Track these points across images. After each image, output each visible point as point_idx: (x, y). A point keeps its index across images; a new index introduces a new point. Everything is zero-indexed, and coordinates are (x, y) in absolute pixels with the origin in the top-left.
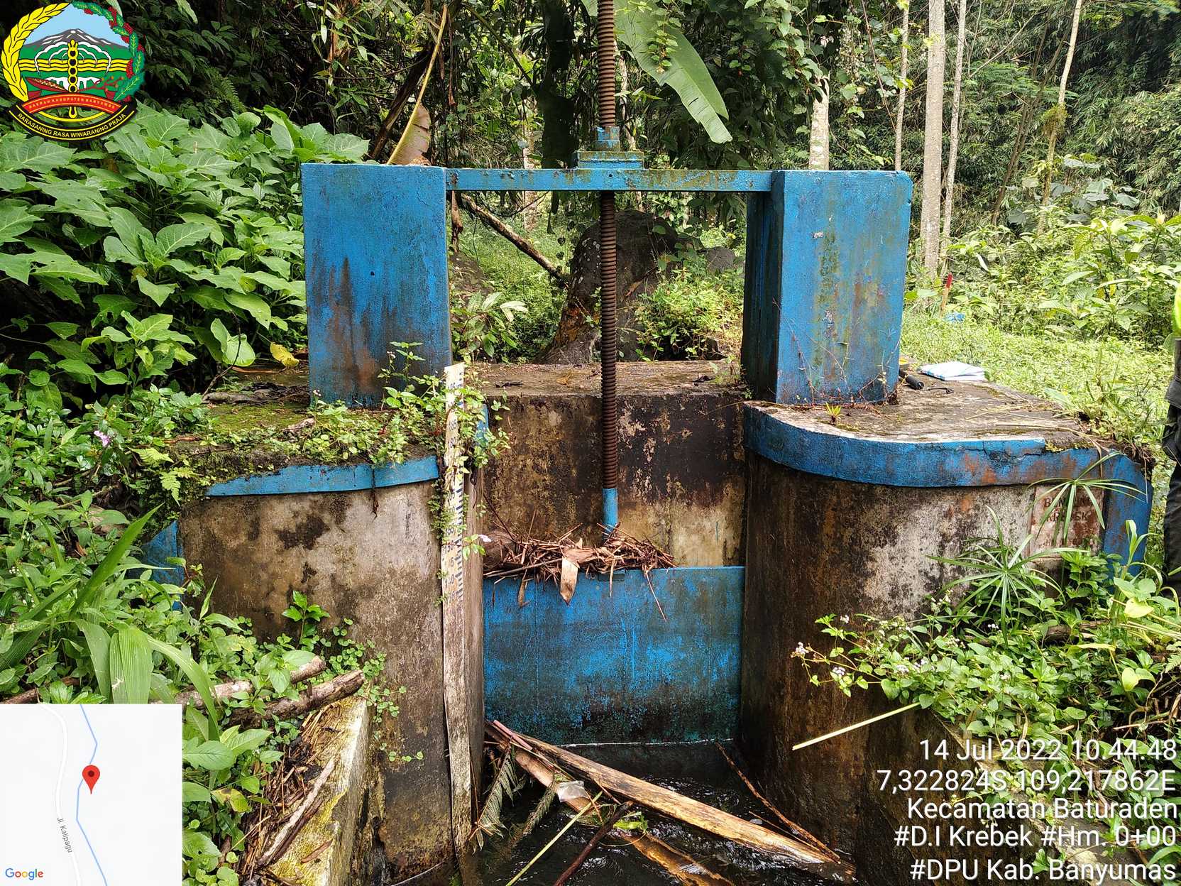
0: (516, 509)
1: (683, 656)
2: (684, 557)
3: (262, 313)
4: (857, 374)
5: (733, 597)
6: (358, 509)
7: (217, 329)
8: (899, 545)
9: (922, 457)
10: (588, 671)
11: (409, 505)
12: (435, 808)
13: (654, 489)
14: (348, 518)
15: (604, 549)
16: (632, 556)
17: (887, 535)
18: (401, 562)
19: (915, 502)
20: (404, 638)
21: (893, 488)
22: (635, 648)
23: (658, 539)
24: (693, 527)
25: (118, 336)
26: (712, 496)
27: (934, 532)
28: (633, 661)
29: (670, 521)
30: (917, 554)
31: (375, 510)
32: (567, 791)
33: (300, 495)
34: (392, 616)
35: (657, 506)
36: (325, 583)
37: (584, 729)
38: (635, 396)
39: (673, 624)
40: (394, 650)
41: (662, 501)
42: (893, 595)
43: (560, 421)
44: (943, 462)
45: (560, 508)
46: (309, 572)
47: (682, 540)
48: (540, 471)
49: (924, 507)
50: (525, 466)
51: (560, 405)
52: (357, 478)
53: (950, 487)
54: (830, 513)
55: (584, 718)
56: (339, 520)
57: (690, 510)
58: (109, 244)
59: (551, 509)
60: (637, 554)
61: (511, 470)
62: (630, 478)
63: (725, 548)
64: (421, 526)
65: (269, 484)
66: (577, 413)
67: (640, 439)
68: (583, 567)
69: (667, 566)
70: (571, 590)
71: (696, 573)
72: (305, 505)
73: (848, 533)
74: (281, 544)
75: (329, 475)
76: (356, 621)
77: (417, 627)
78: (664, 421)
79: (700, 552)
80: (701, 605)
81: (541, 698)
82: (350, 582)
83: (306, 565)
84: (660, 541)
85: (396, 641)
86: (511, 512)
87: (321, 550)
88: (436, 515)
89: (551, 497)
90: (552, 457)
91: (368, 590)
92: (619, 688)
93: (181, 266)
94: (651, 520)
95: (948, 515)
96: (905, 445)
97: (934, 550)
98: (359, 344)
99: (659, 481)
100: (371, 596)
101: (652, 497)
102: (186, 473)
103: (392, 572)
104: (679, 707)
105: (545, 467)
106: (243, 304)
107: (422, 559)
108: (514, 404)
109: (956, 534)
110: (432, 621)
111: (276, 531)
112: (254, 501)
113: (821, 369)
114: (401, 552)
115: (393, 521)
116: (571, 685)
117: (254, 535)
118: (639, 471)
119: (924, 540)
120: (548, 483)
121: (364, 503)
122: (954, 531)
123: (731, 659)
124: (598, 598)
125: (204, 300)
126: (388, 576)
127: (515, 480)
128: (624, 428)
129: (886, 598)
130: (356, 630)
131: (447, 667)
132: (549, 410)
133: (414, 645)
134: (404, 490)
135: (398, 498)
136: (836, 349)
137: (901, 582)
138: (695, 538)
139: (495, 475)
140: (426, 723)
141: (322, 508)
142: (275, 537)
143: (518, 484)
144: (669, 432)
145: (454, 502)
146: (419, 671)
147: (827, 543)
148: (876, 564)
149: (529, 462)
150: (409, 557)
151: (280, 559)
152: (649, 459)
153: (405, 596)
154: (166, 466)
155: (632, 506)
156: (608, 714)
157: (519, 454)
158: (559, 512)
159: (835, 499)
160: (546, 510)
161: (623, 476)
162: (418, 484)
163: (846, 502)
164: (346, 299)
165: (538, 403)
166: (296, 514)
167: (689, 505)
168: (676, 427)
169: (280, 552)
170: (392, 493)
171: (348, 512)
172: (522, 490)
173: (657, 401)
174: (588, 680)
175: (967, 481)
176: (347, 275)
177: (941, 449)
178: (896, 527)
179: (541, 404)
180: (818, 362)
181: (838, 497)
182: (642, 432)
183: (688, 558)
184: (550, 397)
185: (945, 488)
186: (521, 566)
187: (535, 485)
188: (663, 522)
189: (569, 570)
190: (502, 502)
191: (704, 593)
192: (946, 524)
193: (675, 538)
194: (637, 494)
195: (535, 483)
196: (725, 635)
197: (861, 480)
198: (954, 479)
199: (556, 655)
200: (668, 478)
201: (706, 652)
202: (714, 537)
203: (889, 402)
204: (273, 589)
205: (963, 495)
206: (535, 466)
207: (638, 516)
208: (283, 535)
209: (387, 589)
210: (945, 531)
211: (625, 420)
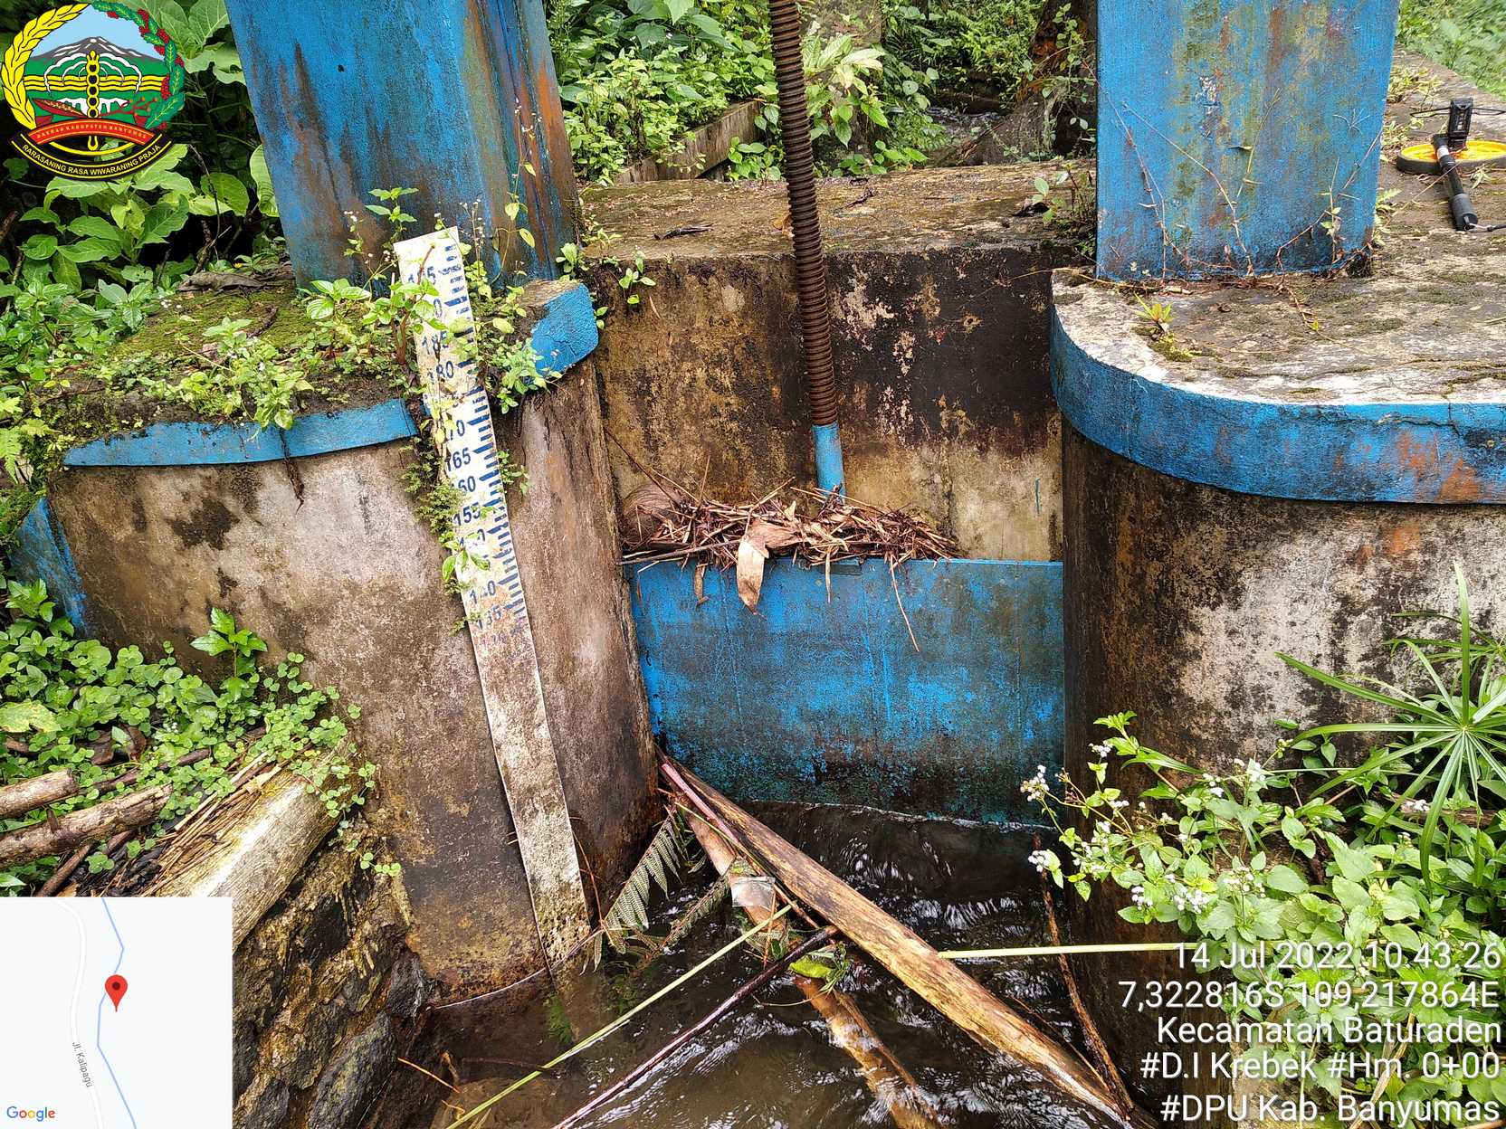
0: (690, 449)
1: (970, 697)
2: (978, 538)
4: (1279, 212)
5: (1054, 613)
6: (274, 489)
8: (1246, 610)
9: (1294, 434)
10: (815, 705)
11: (362, 482)
12: (497, 911)
13: (917, 422)
14: (262, 505)
15: (816, 528)
16: (866, 539)
17: (1222, 585)
18: (368, 572)
19: (1280, 527)
20: (396, 681)
21: (1233, 494)
22: (889, 679)
23: (922, 509)
24: (992, 488)
26: (1026, 436)
27: (1323, 592)
28: (887, 696)
29: (949, 476)
30: (1283, 631)
31: (300, 491)
32: (748, 890)
33: (184, 469)
34: (367, 651)
35: (925, 451)
36: (252, 601)
37: (818, 783)
38: (869, 256)
39: (950, 648)
40: (382, 699)
41: (934, 443)
42: (1235, 701)
43: (742, 302)
44: (1343, 450)
45: (760, 452)
46: (227, 583)
47: (972, 511)
48: (720, 389)
49: (1301, 539)
50: (694, 379)
51: (739, 274)
52: (252, 443)
53: (1360, 503)
54: (1125, 525)
55: (817, 769)
56: (250, 506)
57: (984, 459)
59: (746, 451)
60: (876, 536)
61: (673, 387)
62: (874, 401)
63: (1053, 526)
64: (394, 514)
65: (138, 449)
66: (770, 287)
67: (884, 334)
68: (776, 557)
69: (935, 556)
70: (755, 592)
71: (988, 571)
72: (194, 483)
73: (1154, 569)
74: (178, 539)
75: (214, 438)
76: (310, 656)
77: (418, 666)
78: (928, 300)
79: (1007, 530)
80: (1000, 621)
81: (749, 733)
82: (289, 600)
83: (220, 572)
84: (934, 509)
85: (384, 687)
86: (682, 454)
87: (235, 550)
89: (743, 433)
90: (737, 367)
91: (320, 613)
92: (867, 732)
95: (1357, 560)
96: (1255, 408)
97: (1321, 625)
99: (925, 409)
100: (324, 622)
101: (914, 436)
102: (39, 428)
103: (354, 588)
104: (969, 772)
105: (727, 382)
107: (408, 564)
108: (662, 273)
109: (1376, 600)
111: (168, 521)
112: (128, 475)
113: (1193, 204)
114: (362, 556)
115: (338, 509)
116: (792, 722)
117: (141, 524)
118: (888, 390)
119: (1301, 606)
120: (735, 408)
121: (280, 481)
122: (1370, 592)
123: (1056, 709)
126: (346, 592)
127: (681, 403)
128: (855, 314)
129: (1221, 705)
130: (313, 669)
131: (496, 718)
132: (722, 285)
133: (418, 693)
134: (346, 459)
135: (338, 472)
136: (1227, 163)
137: (1251, 679)
138: (995, 507)
139: (649, 394)
140: (466, 797)
141: (219, 488)
142: (168, 529)
143: (687, 409)
144: (939, 321)
145: (470, 469)
146: (437, 727)
147: (1124, 580)
148: (1201, 639)
149: (700, 373)
150: (380, 564)
151: (184, 561)
152: (905, 369)
153: (385, 621)
155: (882, 450)
156: (854, 768)
157: (682, 360)
158: (759, 457)
159: (1132, 500)
160: (738, 453)
161: (857, 403)
162: (375, 447)
163: (1151, 510)
164: (312, 116)
165: (703, 271)
167: (982, 450)
168: (952, 310)
169: (180, 552)
170: (326, 465)
171: (261, 495)
172: (695, 420)
173: (911, 262)
175: (1404, 491)
176: (304, 75)
177: (1342, 420)
178: (1239, 574)
179: (708, 273)
180: (1185, 190)
181: (1137, 497)
182: (889, 321)
183: (986, 540)
184: (721, 261)
185: (1350, 505)
186: (684, 547)
187: (714, 412)
188: (938, 479)
189: (750, 558)
190: (667, 437)
191: (1003, 603)
192: (1352, 577)
193: (959, 506)
194: (887, 430)
195: (714, 408)
196: (1044, 672)
197: (1170, 470)
198: (1371, 487)
199: (764, 674)
200: (942, 403)
201: (1012, 695)
202: (1032, 508)
203: (1350, 271)
204: (186, 603)
205: (1395, 520)
206: (711, 381)
207: (887, 468)
208: (177, 526)
209: (348, 612)
210: (1349, 591)
211: (855, 299)
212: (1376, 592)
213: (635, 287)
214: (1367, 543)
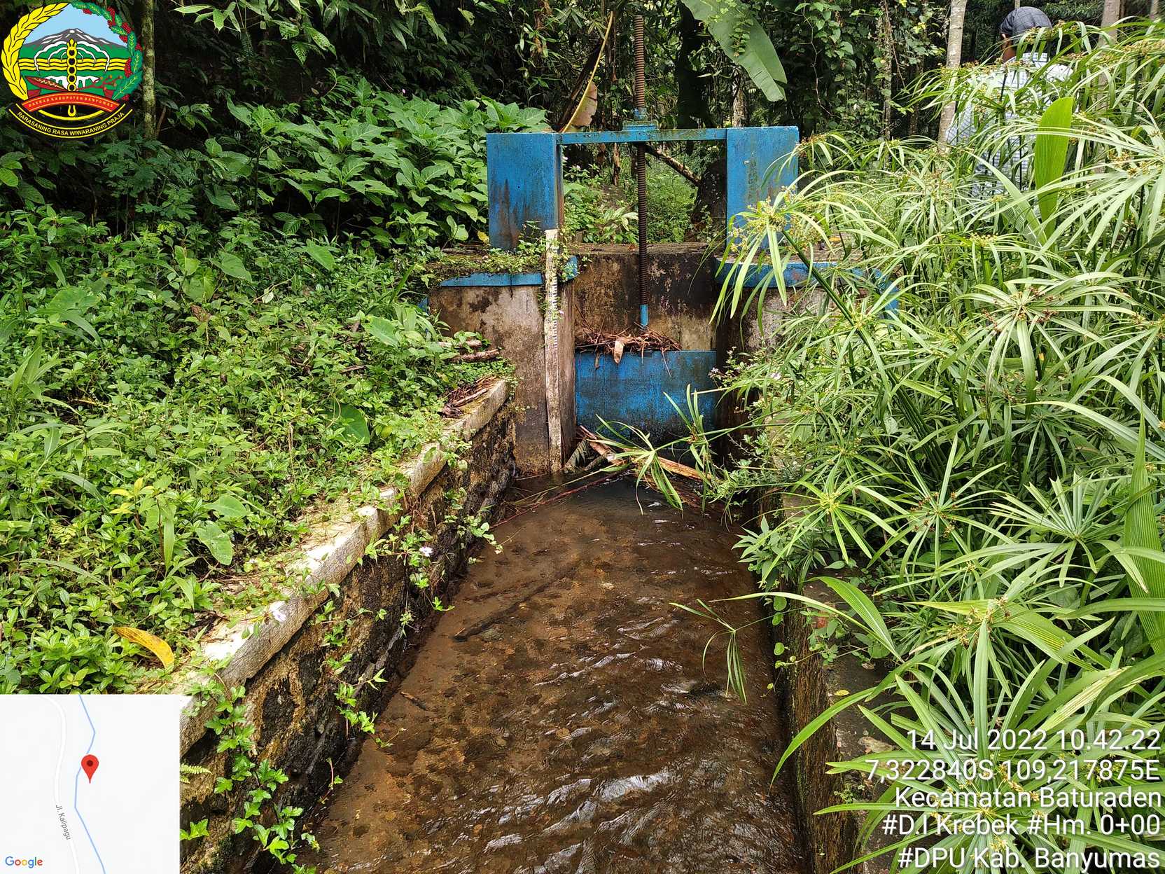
0: (596, 317)
2: (687, 346)
3: (473, 214)
6: (505, 294)
7: (450, 220)
8: (762, 319)
11: (528, 295)
12: (541, 447)
13: (671, 307)
14: (500, 299)
15: (639, 338)
16: (655, 343)
18: (524, 324)
19: (770, 295)
20: (526, 359)
23: (672, 335)
24: (693, 330)
25: (402, 221)
26: (704, 312)
28: (657, 402)
29: (680, 326)
31: (512, 297)
32: (611, 457)
33: (479, 287)
34: (520, 348)
35: (673, 317)
36: (490, 329)
38: (659, 255)
40: (521, 364)
41: (676, 315)
43: (619, 268)
45: (620, 318)
46: (483, 323)
47: (687, 337)
48: (609, 296)
50: (600, 293)
51: (619, 259)
52: (503, 280)
56: (496, 299)
57: (691, 320)
58: (399, 176)
59: (615, 317)
60: (658, 341)
61: (593, 296)
62: (658, 300)
63: (712, 342)
64: (534, 307)
65: (466, 281)
66: (628, 263)
67: (662, 279)
68: (627, 348)
69: (676, 349)
70: (620, 359)
71: (693, 354)
72: (481, 292)
74: (471, 309)
75: (491, 278)
76: (504, 348)
77: (531, 356)
78: (676, 269)
79: (698, 344)
80: (695, 372)
82: (501, 330)
83: (482, 320)
84: (675, 337)
85: (522, 360)
86: (593, 318)
87: (488, 313)
88: (541, 302)
89: (615, 311)
90: (615, 289)
91: (509, 334)
92: (650, 417)
93: (433, 188)
94: (670, 325)
98: (512, 223)
99: (674, 303)
100: (510, 337)
101: (670, 312)
102: (432, 276)
103: (520, 327)
105: (611, 294)
106: (463, 209)
107: (534, 323)
108: (594, 258)
110: (539, 353)
111: (469, 304)
112: (460, 289)
114: (524, 318)
115: (520, 302)
116: (624, 414)
117: (460, 305)
118: (663, 297)
120: (613, 303)
121: (507, 292)
124: (637, 367)
125: (444, 206)
126: (517, 329)
127: (595, 301)
128: (654, 272)
130: (503, 351)
131: (548, 379)
132: (613, 263)
133: (530, 364)
134: (525, 288)
135: (523, 291)
138: (694, 336)
140: (537, 403)
141: (488, 294)
142: (468, 306)
143: (597, 303)
144: (679, 275)
145: (551, 298)
146: (533, 377)
148: (753, 329)
149: (603, 291)
150: (528, 321)
152: (668, 290)
153: (526, 339)
154: (424, 273)
155: (659, 317)
160: (612, 320)
161: (653, 299)
162: (532, 286)
164: (507, 201)
165: (608, 258)
166: (478, 296)
168: (683, 272)
169: (470, 313)
170: (520, 289)
171: (500, 296)
172: (599, 307)
173: (672, 257)
174: (633, 411)
176: (507, 188)
178: (762, 311)
179: (609, 258)
182: (664, 275)
183: (690, 347)
184: (613, 255)
188: (676, 327)
189: (619, 347)
191: (697, 366)
193: (683, 336)
194: (661, 310)
195: (606, 303)
199: (615, 396)
200: (679, 301)
202: (705, 336)
206: (606, 293)
207: (660, 322)
208: (472, 305)
209: (518, 335)
211: (654, 268)
213: (587, 262)
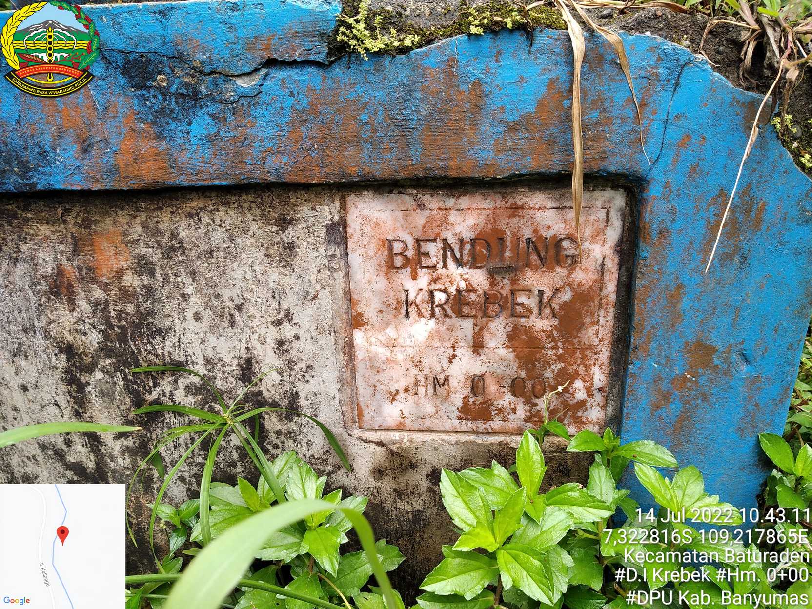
95: (61, 288)
205: (86, 224)
210: (69, 338)
212: (100, 338)
214: (65, 262)
